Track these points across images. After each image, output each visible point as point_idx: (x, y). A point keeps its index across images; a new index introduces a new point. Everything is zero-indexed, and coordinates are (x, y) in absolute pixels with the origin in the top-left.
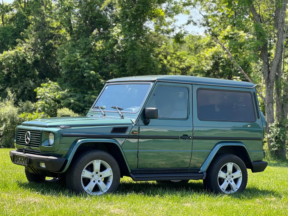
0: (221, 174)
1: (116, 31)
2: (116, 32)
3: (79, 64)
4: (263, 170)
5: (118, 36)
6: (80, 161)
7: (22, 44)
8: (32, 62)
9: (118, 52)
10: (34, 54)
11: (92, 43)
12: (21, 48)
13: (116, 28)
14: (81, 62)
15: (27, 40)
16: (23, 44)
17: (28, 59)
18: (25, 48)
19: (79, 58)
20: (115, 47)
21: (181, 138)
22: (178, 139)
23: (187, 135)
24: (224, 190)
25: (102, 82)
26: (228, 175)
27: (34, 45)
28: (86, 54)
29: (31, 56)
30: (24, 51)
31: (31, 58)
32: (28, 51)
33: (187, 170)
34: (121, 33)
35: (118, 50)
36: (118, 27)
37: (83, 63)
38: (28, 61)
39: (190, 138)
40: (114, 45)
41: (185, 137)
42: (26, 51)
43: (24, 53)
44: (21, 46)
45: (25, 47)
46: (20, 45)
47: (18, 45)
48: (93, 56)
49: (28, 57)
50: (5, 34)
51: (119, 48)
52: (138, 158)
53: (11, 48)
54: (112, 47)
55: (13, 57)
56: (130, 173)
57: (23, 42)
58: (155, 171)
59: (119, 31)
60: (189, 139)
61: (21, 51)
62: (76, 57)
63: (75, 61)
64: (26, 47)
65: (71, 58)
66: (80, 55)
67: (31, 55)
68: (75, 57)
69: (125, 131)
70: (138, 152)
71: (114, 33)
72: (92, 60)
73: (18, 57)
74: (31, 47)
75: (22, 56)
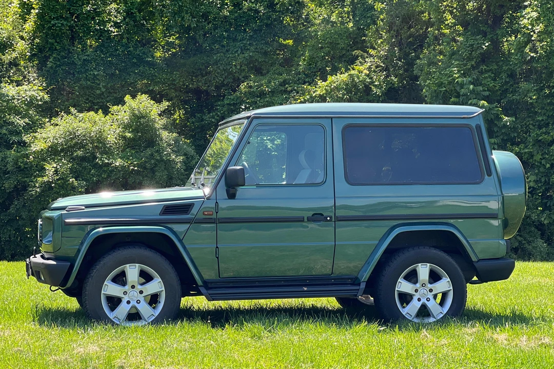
0: (403, 286)
1: (529, 16)
2: (528, 19)
3: (458, 88)
4: (507, 277)
5: (533, 26)
6: (98, 267)
7: (364, 58)
8: (382, 93)
9: (532, 57)
10: (387, 76)
11: (484, 44)
12: (361, 68)
13: (529, 10)
14: (462, 85)
15: (372, 52)
16: (367, 60)
17: (375, 86)
18: (370, 66)
19: (458, 78)
20: (527, 50)
21: (309, 220)
22: (303, 221)
23: (322, 215)
24: (411, 316)
25: (507, 122)
26: (420, 287)
27: (386, 59)
28: (473, 67)
29: (380, 82)
30: (368, 72)
31: (380, 84)
32: (374, 71)
33: (328, 279)
34: (538, 18)
35: (532, 55)
36: (533, 9)
37: (465, 87)
38: (375, 90)
39: (328, 218)
40: (526, 44)
41: (317, 217)
42: (370, 71)
43: (368, 75)
44: (362, 64)
45: (369, 64)
46: (360, 62)
47: (358, 62)
48: (486, 71)
49: (375, 82)
50: (335, 43)
51: (533, 50)
52: (218, 258)
53: (343, 70)
54: (522, 49)
55: (347, 85)
56: (201, 286)
57: (366, 55)
58: (258, 281)
59: (535, 14)
60: (326, 221)
61: (362, 72)
62: (452, 76)
63: (450, 83)
64: (372, 65)
65: (441, 78)
66: (459, 71)
67: (380, 78)
68: (449, 77)
69: (188, 211)
70: (217, 247)
71: (525, 21)
72: (486, 78)
73: (355, 85)
74: (382, 64)
75: (363, 82)
